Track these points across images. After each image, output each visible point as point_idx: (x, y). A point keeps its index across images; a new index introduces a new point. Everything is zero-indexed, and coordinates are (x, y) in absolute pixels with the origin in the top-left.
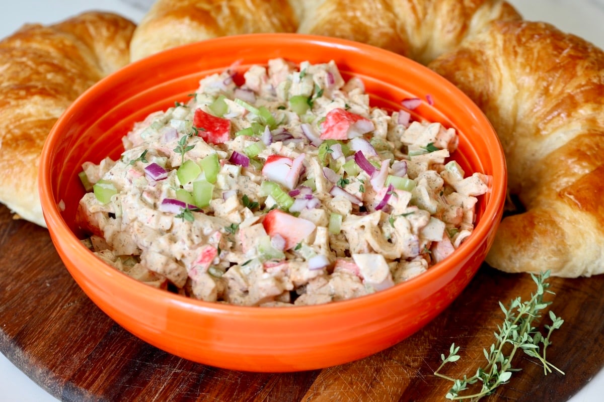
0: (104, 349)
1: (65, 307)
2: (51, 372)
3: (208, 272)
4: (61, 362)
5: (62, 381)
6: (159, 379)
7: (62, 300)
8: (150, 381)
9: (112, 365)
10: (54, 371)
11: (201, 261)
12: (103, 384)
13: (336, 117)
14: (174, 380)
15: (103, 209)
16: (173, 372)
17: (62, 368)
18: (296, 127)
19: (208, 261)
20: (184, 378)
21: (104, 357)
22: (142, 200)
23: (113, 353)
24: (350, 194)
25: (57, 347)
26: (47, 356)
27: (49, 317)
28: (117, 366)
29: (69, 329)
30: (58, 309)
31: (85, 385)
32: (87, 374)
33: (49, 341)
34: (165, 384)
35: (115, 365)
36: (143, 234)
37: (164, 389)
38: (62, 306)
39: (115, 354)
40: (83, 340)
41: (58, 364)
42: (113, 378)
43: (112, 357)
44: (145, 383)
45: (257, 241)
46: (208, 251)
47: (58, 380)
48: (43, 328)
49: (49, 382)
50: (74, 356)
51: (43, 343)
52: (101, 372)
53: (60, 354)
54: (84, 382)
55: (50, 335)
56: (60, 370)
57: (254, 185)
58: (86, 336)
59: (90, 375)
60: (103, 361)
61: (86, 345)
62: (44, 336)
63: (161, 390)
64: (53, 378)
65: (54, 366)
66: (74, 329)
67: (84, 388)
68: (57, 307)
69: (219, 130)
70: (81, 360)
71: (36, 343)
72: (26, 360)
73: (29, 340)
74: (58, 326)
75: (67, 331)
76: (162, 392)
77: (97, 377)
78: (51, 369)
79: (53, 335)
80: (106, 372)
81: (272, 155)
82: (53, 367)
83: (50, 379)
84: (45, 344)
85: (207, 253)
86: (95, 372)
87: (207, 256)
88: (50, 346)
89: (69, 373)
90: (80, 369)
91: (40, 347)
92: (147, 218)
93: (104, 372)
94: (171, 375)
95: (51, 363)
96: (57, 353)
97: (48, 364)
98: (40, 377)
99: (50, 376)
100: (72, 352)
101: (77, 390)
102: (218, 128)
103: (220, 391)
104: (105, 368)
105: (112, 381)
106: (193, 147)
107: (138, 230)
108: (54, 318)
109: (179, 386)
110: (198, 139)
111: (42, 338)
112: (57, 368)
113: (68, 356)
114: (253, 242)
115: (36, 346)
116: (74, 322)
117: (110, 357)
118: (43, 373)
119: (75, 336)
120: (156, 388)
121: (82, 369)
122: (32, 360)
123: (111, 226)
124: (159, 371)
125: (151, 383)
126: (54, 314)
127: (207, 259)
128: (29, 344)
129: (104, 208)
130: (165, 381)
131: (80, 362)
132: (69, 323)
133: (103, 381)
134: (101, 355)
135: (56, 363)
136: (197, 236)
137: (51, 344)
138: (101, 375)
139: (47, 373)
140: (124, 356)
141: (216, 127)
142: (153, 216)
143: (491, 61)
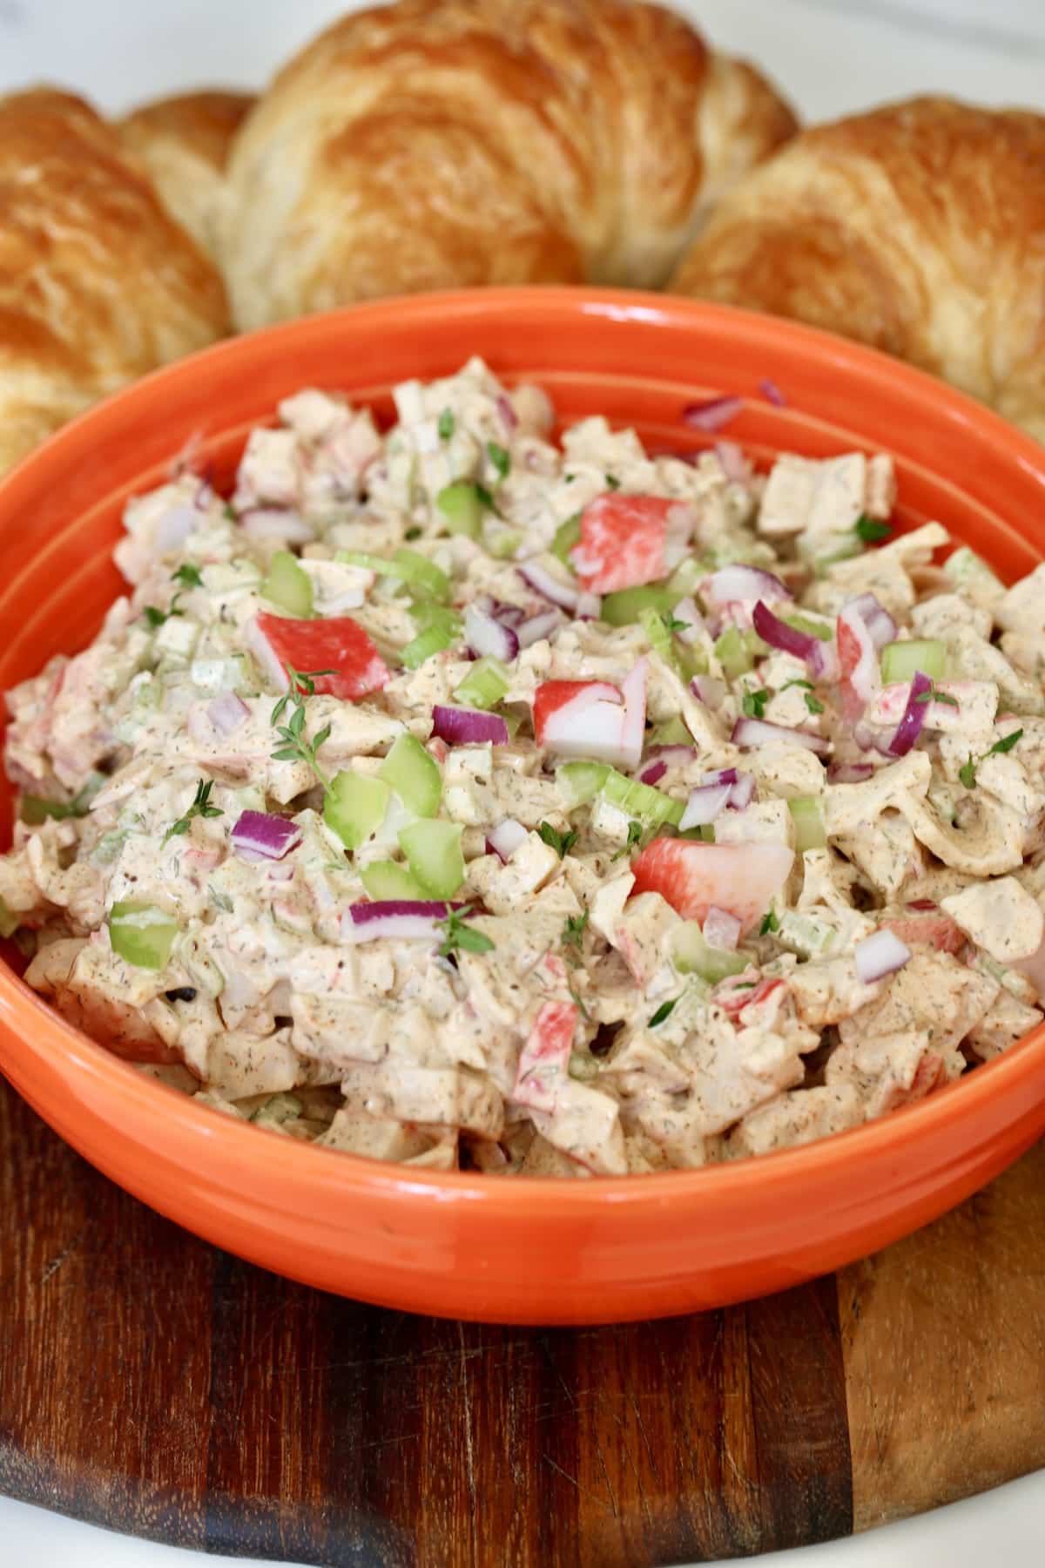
0: (236, 1362)
1: (45, 1278)
2: (141, 1481)
3: (572, 1075)
4: (149, 1440)
5: (188, 1497)
6: (442, 1394)
7: (23, 1258)
8: (422, 1409)
9: (291, 1399)
10: (149, 1476)
11: (543, 1051)
12: (305, 1463)
13: (610, 520)
14: (481, 1381)
15: (161, 987)
16: (463, 1363)
17: (162, 1458)
18: (499, 579)
19: (564, 1045)
20: (504, 1368)
21: (253, 1385)
22: (284, 929)
23: (270, 1364)
24: (787, 728)
25: (108, 1404)
26: (98, 1438)
27: (21, 1321)
28: (305, 1398)
29: (101, 1338)
30: (30, 1289)
31: (259, 1484)
32: (243, 1451)
33: (72, 1392)
34: (467, 1403)
35: (298, 1398)
36: (339, 1026)
37: (473, 1418)
38: (37, 1279)
39: (276, 1366)
40: (161, 1355)
41: (143, 1450)
42: (318, 1437)
43: (274, 1377)
44: (414, 1422)
45: (665, 944)
46: (552, 1017)
47: (174, 1499)
48: (30, 1362)
49: (147, 1511)
50: (173, 1411)
51: (61, 1407)
52: (275, 1432)
53: (130, 1421)
54: (252, 1477)
55: (62, 1376)
56: (162, 1467)
57: (532, 786)
58: (162, 1343)
59: (252, 1451)
60: (258, 1398)
61: (181, 1368)
62: (48, 1382)
63: (469, 1423)
64: (157, 1494)
65: (137, 1462)
66: (117, 1334)
67: (263, 1492)
68: (23, 1288)
69: (348, 658)
70: (199, 1415)
71: (41, 1413)
72: (47, 1471)
73: (16, 1411)
74: (67, 1341)
75: (100, 1347)
76: (473, 1427)
77: (274, 1451)
78: (135, 1472)
79: (71, 1369)
80: (290, 1427)
81: (540, 684)
82: (137, 1468)
83: (149, 1501)
84: (68, 1405)
85: (552, 1025)
86: (259, 1438)
87: (552, 1030)
88: (87, 1408)
89: (192, 1466)
90: (213, 1443)
91: (60, 1421)
92: (324, 977)
93: (284, 1427)
94: (464, 1370)
95: (124, 1454)
96: (119, 1422)
97: (117, 1460)
98: (115, 1507)
99: (144, 1495)
100: (158, 1401)
101: (247, 1507)
102: (343, 653)
103: (618, 1369)
104: (278, 1416)
105: (324, 1444)
106: (327, 732)
107: (314, 1018)
108: (37, 1320)
109: (506, 1396)
110: (324, 705)
111: (46, 1390)
112: (149, 1463)
113: (156, 1420)
114: (657, 952)
115: (48, 1420)
116: (102, 1312)
117: (269, 1379)
118: (119, 1490)
119: (131, 1352)
120: (451, 1422)
121: (219, 1441)
122: (67, 1465)
123: (196, 1025)
124: (424, 1371)
125: (429, 1414)
126: (31, 1308)
127: (558, 1040)
128: (26, 1421)
129: (161, 982)
130: (461, 1394)
131: (200, 1423)
132: (89, 1321)
133: (299, 1455)
134: (241, 1384)
135: (135, 1449)
136: (515, 987)
137: (86, 1400)
138: (283, 1440)
139: (132, 1487)
140: (303, 1362)
141: (337, 652)
142: (341, 965)
143: (872, 239)
